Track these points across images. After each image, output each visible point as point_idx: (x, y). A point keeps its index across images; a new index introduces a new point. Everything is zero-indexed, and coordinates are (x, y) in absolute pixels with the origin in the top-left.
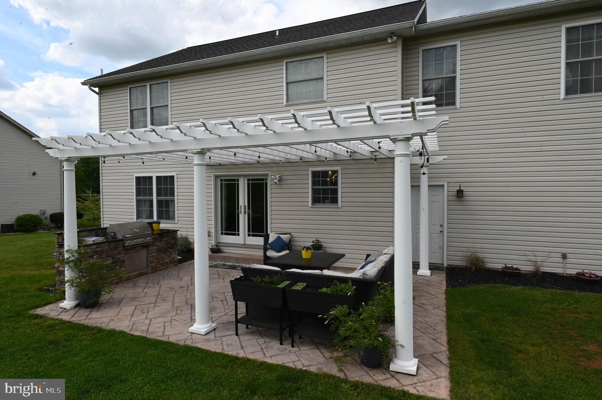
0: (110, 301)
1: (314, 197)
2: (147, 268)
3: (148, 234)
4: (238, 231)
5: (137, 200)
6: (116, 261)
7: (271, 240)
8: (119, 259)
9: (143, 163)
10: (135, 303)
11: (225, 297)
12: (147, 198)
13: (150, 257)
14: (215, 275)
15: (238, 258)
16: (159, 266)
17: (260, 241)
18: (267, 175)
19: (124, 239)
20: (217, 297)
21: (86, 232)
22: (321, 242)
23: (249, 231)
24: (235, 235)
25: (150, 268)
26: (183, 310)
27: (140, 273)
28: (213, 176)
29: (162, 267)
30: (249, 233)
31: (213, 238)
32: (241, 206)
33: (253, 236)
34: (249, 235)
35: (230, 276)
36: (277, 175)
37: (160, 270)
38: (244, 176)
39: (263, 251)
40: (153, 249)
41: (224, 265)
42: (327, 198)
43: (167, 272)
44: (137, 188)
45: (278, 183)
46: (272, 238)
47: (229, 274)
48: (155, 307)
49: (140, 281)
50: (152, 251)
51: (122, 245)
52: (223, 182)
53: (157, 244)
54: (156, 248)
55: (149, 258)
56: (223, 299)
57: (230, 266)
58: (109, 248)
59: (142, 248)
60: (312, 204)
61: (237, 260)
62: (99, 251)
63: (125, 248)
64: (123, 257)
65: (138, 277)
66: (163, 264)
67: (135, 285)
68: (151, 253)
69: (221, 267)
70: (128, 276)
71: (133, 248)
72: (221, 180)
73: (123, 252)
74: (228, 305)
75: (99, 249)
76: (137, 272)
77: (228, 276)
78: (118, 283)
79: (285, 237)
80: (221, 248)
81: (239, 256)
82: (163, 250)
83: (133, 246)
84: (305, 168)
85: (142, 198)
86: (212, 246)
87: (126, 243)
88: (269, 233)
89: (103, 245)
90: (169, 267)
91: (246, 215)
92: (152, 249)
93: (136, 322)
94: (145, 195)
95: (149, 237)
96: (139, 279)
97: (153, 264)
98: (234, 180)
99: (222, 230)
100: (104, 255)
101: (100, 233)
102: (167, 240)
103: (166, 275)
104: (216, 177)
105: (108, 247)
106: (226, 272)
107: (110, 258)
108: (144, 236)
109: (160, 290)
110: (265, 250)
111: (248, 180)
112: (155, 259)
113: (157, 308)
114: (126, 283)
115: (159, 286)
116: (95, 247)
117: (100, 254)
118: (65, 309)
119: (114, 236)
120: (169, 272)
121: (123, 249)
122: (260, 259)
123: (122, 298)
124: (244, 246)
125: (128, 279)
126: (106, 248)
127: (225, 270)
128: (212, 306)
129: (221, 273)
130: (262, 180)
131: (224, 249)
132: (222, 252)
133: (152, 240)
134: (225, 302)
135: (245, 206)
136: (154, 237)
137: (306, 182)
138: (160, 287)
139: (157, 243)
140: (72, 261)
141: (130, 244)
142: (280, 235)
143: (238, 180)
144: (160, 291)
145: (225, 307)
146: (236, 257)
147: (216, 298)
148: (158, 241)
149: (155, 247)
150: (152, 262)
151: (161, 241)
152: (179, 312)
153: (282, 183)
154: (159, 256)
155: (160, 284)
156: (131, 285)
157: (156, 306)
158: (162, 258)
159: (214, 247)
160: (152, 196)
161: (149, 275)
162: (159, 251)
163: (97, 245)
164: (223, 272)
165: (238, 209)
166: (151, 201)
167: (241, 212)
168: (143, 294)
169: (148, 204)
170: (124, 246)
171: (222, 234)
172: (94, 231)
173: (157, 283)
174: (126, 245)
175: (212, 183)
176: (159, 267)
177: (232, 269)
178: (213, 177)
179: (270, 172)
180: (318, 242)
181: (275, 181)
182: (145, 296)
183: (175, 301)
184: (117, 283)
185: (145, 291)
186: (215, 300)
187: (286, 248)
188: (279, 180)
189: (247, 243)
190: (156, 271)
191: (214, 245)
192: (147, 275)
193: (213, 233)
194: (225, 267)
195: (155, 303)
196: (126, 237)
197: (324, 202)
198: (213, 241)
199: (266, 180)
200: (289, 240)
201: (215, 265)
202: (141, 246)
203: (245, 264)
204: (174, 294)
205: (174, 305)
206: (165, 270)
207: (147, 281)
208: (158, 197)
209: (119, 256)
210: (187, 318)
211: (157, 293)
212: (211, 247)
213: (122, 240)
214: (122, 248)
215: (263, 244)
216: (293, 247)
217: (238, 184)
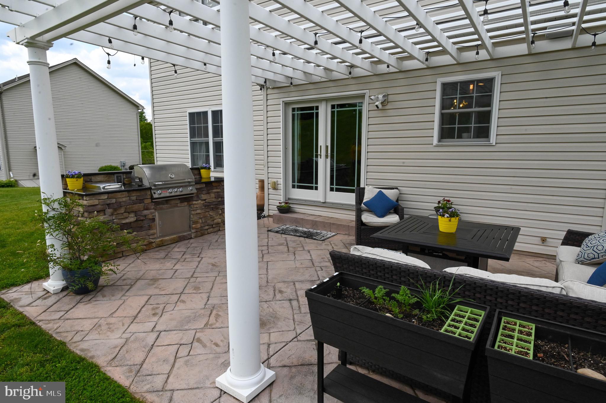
0: (118, 283)
1: (442, 128)
2: (190, 231)
3: (189, 182)
4: (317, 183)
5: (191, 143)
6: (142, 218)
7: (368, 197)
8: (145, 216)
9: (176, 72)
10: (152, 291)
11: (296, 291)
12: (203, 139)
13: (193, 215)
14: (281, 247)
15: (316, 222)
16: (207, 227)
17: (350, 198)
18: (363, 96)
19: (153, 188)
20: (282, 289)
21: (103, 176)
22: (451, 204)
23: (332, 183)
24: (311, 188)
25: (193, 231)
26: (220, 315)
27: (179, 237)
28: (281, 103)
29: (212, 229)
30: (332, 186)
31: (282, 192)
32: (321, 146)
33: (338, 190)
34: (332, 190)
35: (304, 250)
36: (379, 94)
37: (208, 233)
38: (327, 100)
39: (354, 213)
40: (198, 204)
41: (296, 231)
42: (468, 130)
43: (217, 236)
44: (190, 127)
45: (380, 106)
46: (369, 194)
47: (303, 247)
48: (178, 302)
49: (176, 249)
50: (195, 206)
51: (149, 197)
52: (296, 113)
53: (204, 197)
54: (202, 202)
55: (191, 216)
56: (291, 297)
57: (305, 233)
58: (130, 200)
59: (181, 202)
60: (439, 141)
61: (315, 224)
62: (113, 203)
63: (153, 201)
64: (151, 213)
65: (177, 242)
66: (213, 225)
67: (167, 255)
68: (194, 209)
69: (292, 234)
70: (162, 241)
71: (167, 200)
72: (294, 110)
73: (153, 207)
74: (301, 313)
75: (114, 201)
76: (175, 236)
77: (302, 249)
78: (146, 250)
79: (390, 194)
80: (292, 206)
81: (317, 219)
82: (212, 206)
83: (166, 199)
84: (429, 79)
85: (196, 139)
86: (280, 203)
87: (155, 193)
88: (362, 186)
89: (119, 195)
90: (221, 229)
91: (329, 160)
92: (196, 204)
93: (132, 339)
94: (200, 136)
95: (190, 186)
96: (176, 245)
97: (199, 226)
98: (311, 108)
99: (293, 181)
100: (122, 210)
101: (124, 179)
102: (218, 192)
103: (215, 241)
104: (287, 104)
105: (128, 198)
106: (298, 242)
107: (132, 215)
108: (185, 185)
109: (197, 266)
110: (359, 212)
111: (333, 107)
112: (201, 218)
113: (181, 306)
114: (156, 252)
115: (199, 259)
116: (105, 197)
117: (116, 207)
118: (48, 292)
119: (140, 184)
120: (219, 237)
121: (152, 202)
122: (349, 226)
123: (138, 277)
124: (325, 205)
125: (161, 245)
126: (124, 199)
127: (297, 238)
128: (271, 310)
129: (291, 244)
130: (354, 105)
131: (297, 208)
132: (294, 212)
133: (195, 191)
134: (295, 303)
135: (327, 147)
136: (198, 186)
137: (430, 102)
138: (199, 262)
139: (202, 195)
140: (53, 217)
141: (162, 195)
142: (382, 190)
143: (317, 108)
144: (198, 270)
145: (295, 316)
146: (313, 221)
147: (281, 292)
148: (204, 192)
149: (200, 201)
150: (196, 223)
151: (209, 193)
152: (212, 319)
153: (387, 107)
154: (207, 213)
155: (201, 256)
156: (162, 254)
157: (180, 302)
158: (211, 218)
159: (283, 204)
160: (208, 137)
161: (192, 241)
162: (206, 207)
163: (110, 195)
164: (294, 241)
165: (317, 151)
166: (207, 144)
167: (321, 155)
168: (170, 273)
169: (204, 146)
170: (152, 198)
171: (294, 187)
172: (115, 176)
173: (198, 255)
174: (156, 196)
175: (281, 113)
176: (207, 229)
177: (307, 237)
178: (281, 105)
179: (368, 91)
180: (447, 203)
181: (377, 103)
182: (171, 278)
183: (212, 294)
184: (144, 251)
185: (176, 267)
186: (278, 296)
187: (392, 211)
188: (382, 103)
189: (328, 201)
190: (202, 235)
191: (282, 201)
192: (188, 241)
193: (282, 185)
194: (298, 234)
195: (182, 293)
196: (155, 185)
197: (460, 137)
198: (282, 196)
199: (360, 105)
200: (397, 199)
201: (283, 230)
202: (179, 199)
203: (325, 230)
204: (216, 277)
205: (208, 303)
206: (216, 234)
207: (185, 250)
208: (214, 139)
209: (146, 212)
210: (222, 338)
211: (191, 274)
212: (279, 205)
213: (150, 189)
214: (149, 201)
215: (354, 203)
216: (405, 209)
217: (317, 114)
